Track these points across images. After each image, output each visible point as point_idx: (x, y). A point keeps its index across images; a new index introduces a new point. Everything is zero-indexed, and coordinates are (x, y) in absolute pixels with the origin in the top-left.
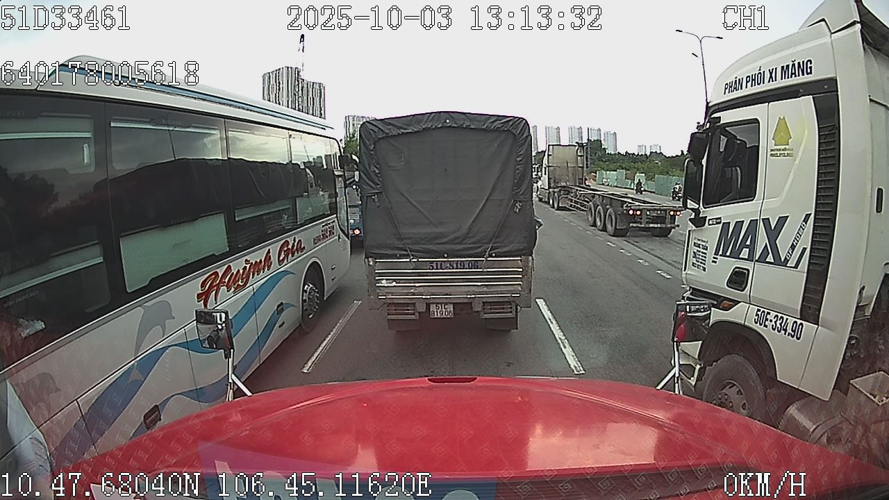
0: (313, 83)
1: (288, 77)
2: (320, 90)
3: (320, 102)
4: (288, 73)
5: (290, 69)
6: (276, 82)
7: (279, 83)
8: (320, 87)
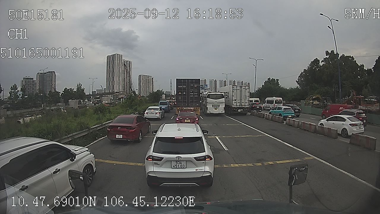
0: (127, 61)
1: (118, 58)
2: (130, 64)
3: (129, 69)
4: (118, 57)
5: (118, 55)
6: (112, 60)
7: (114, 61)
8: (129, 63)
